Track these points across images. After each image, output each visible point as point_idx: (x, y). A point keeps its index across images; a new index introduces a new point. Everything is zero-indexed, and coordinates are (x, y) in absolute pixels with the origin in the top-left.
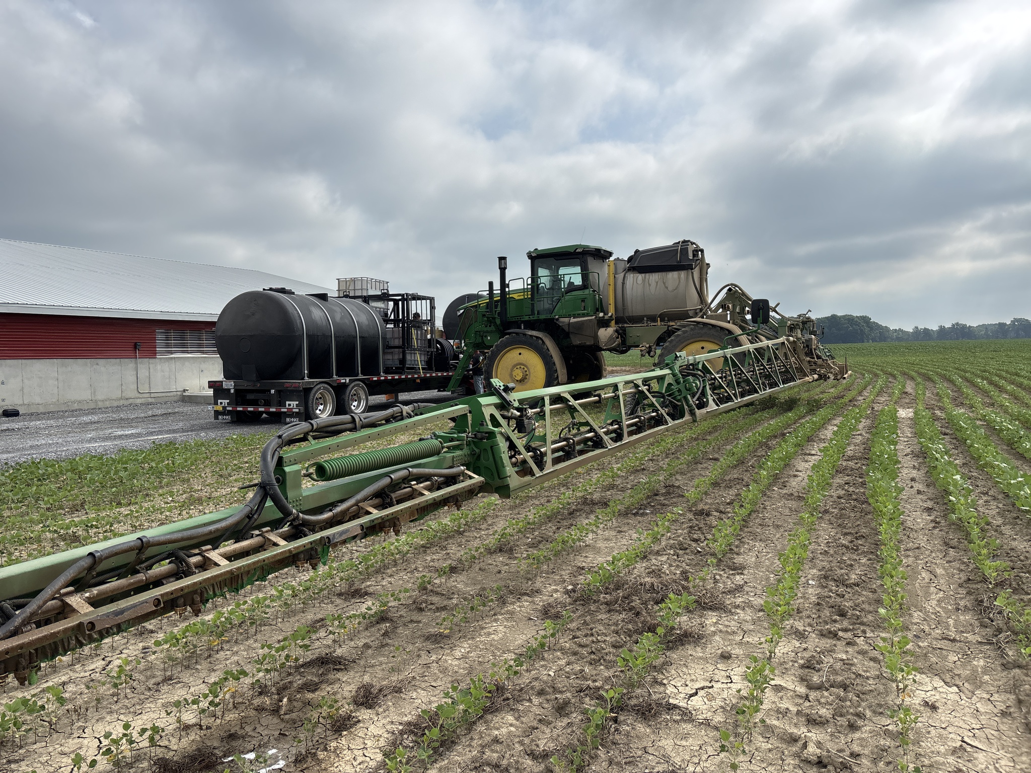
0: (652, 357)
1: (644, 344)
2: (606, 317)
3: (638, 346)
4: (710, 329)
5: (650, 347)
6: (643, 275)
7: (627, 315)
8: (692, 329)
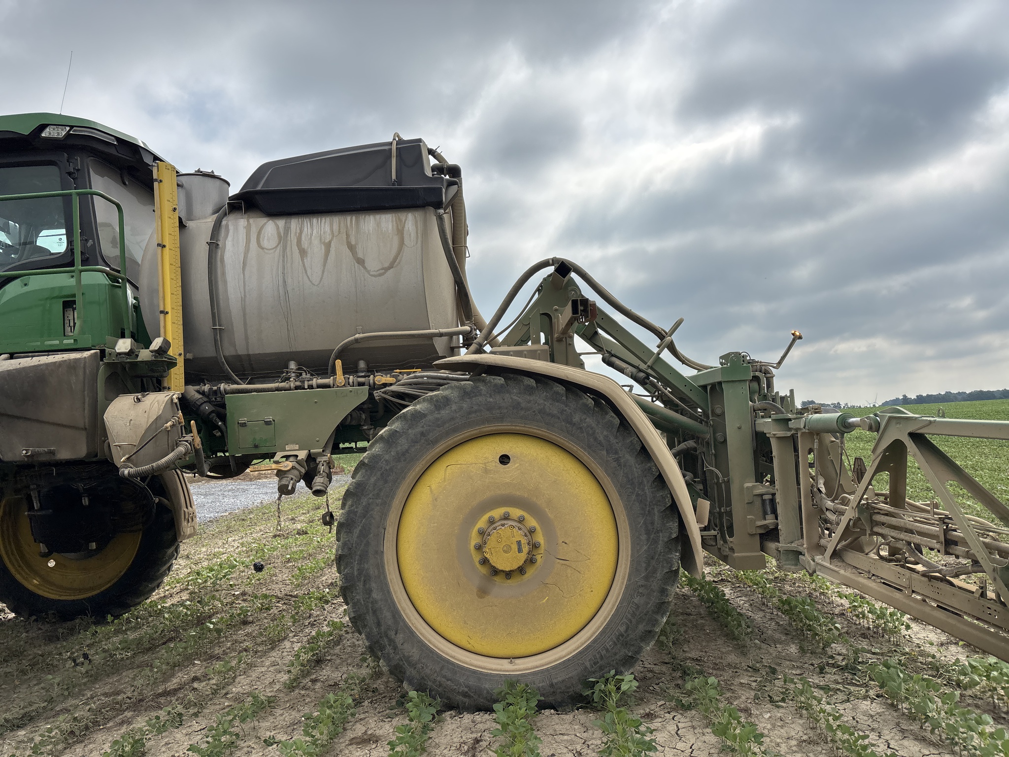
0: (318, 493)
1: (291, 449)
2: (145, 355)
3: (271, 456)
4: (530, 390)
5: (311, 458)
6: (281, 222)
7: (229, 351)
8: (465, 394)
